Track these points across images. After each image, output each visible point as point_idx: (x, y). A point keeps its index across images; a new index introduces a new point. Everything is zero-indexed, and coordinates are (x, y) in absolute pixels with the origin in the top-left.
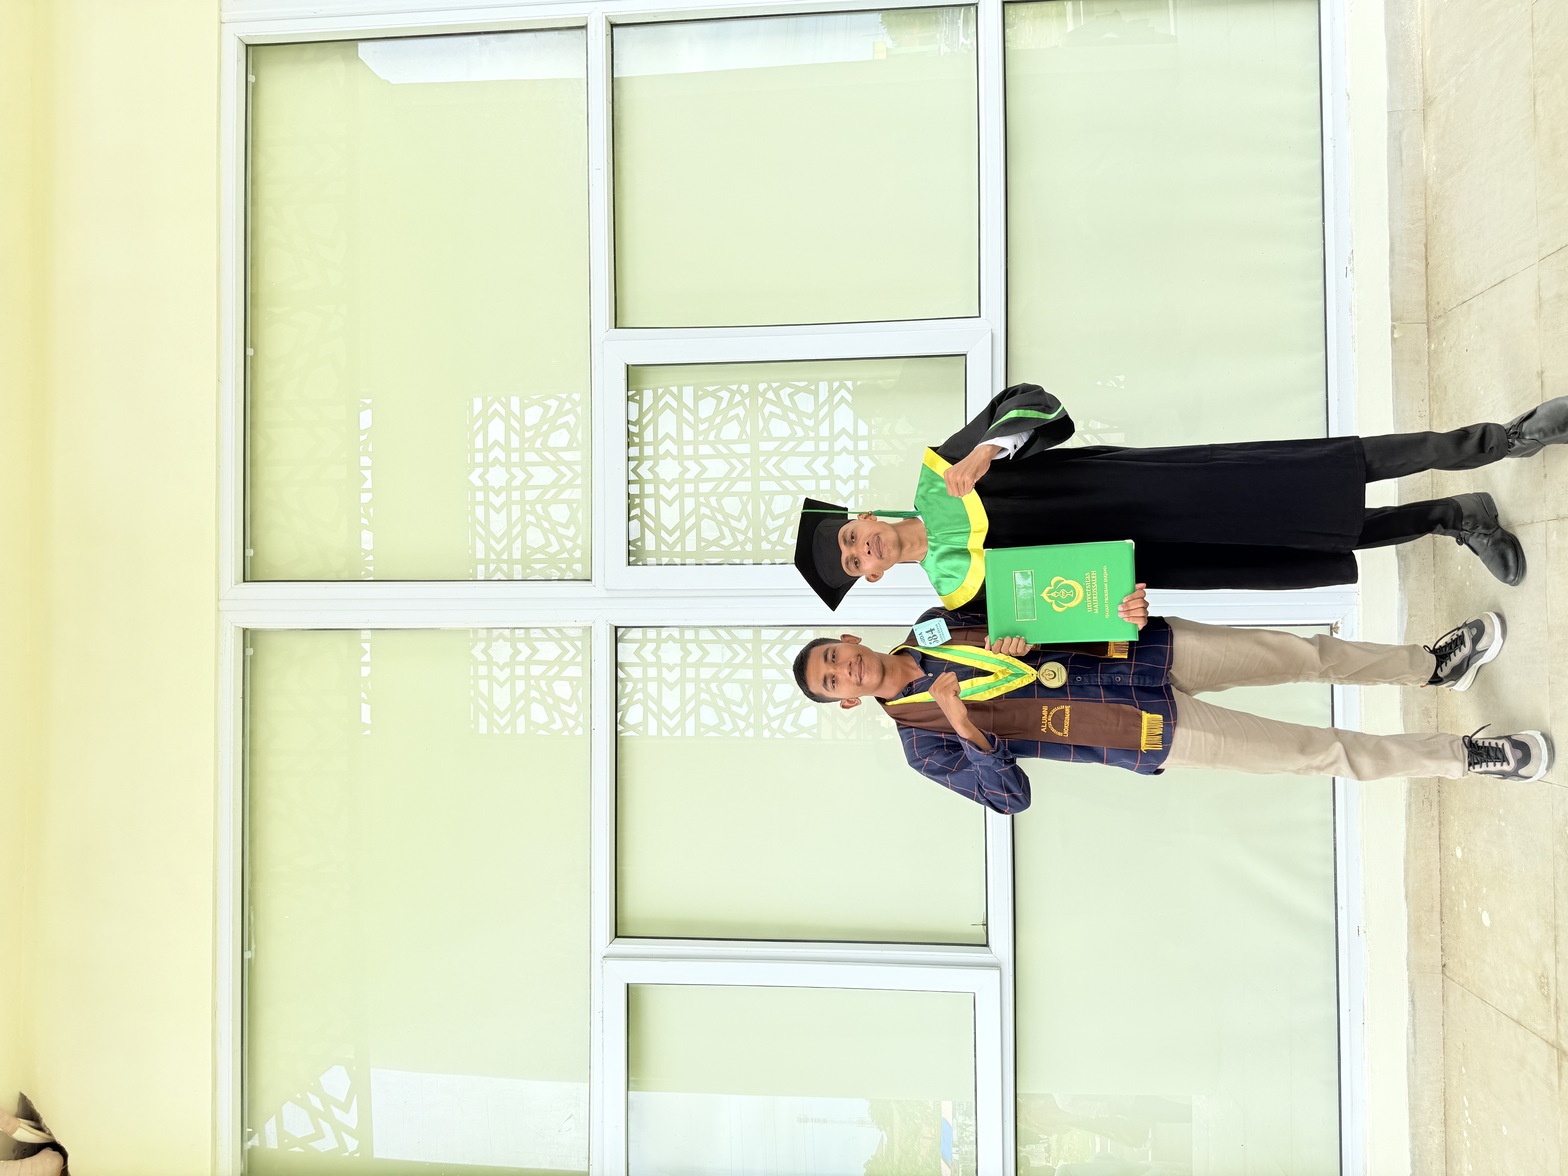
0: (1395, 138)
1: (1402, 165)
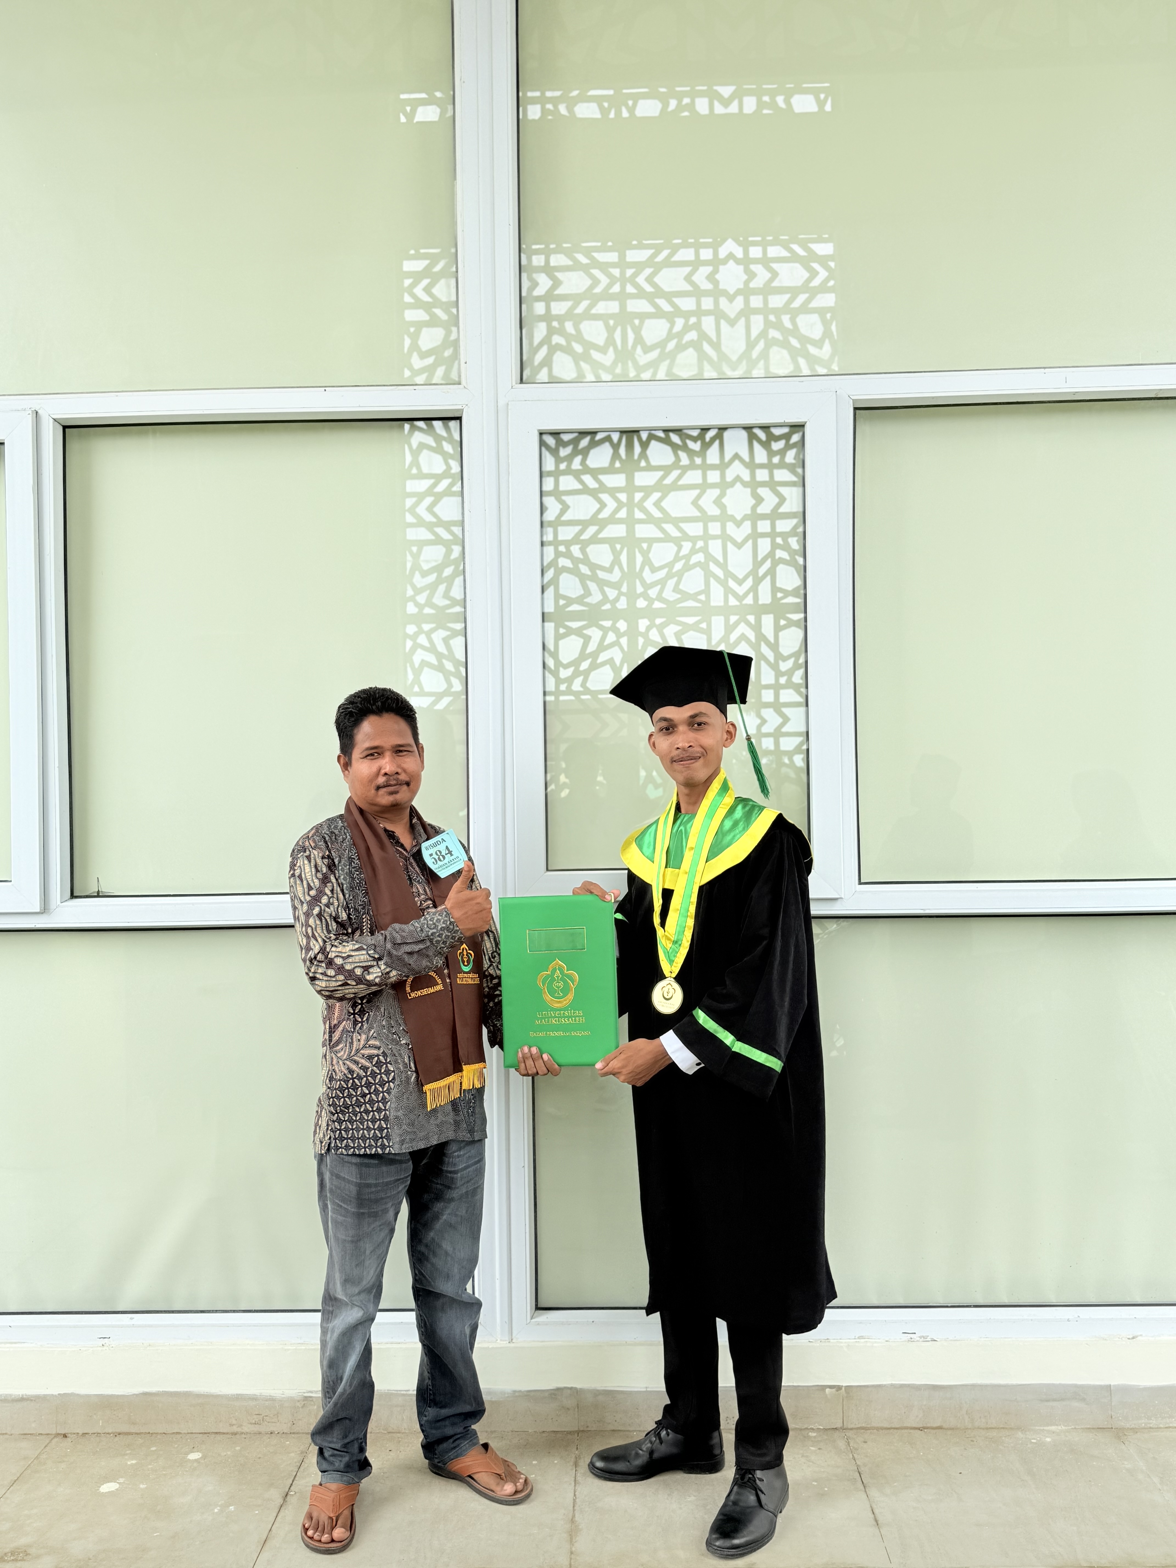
0: (1078, 1393)
1: (1042, 1401)
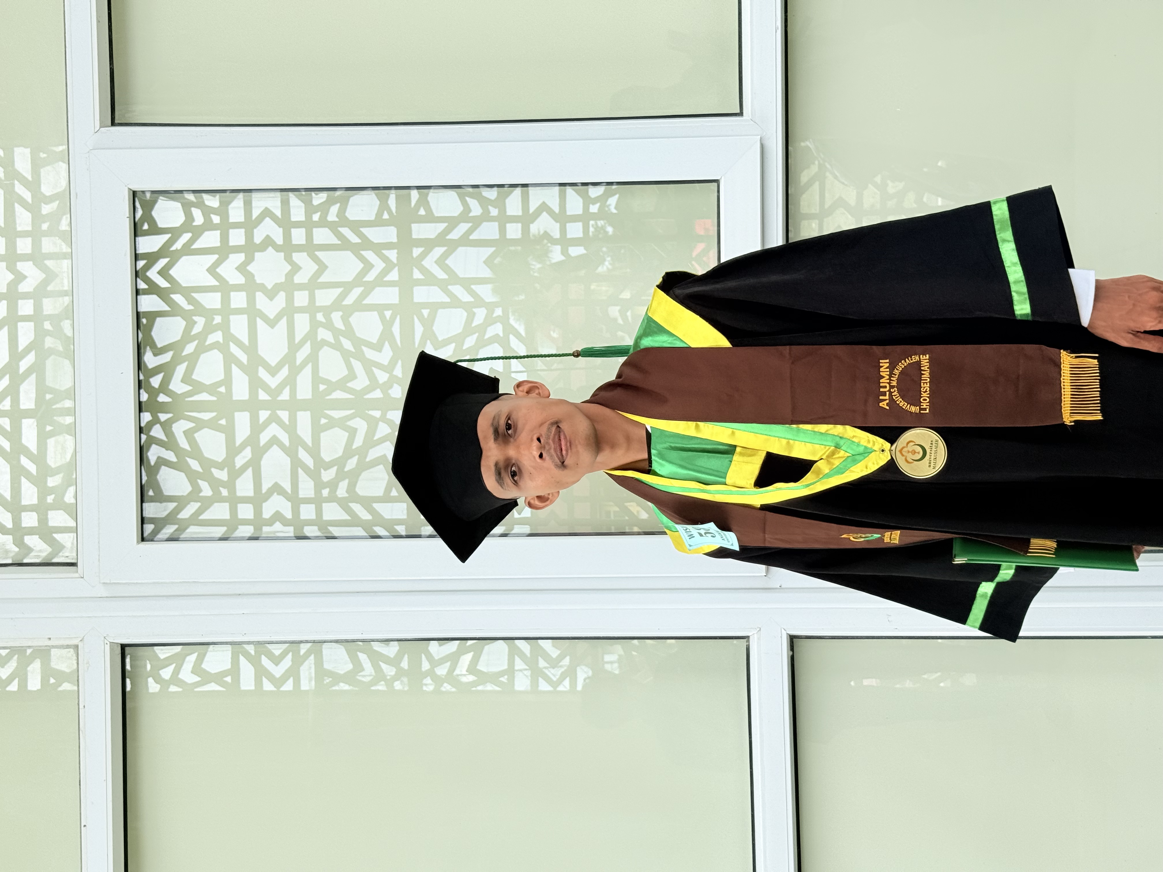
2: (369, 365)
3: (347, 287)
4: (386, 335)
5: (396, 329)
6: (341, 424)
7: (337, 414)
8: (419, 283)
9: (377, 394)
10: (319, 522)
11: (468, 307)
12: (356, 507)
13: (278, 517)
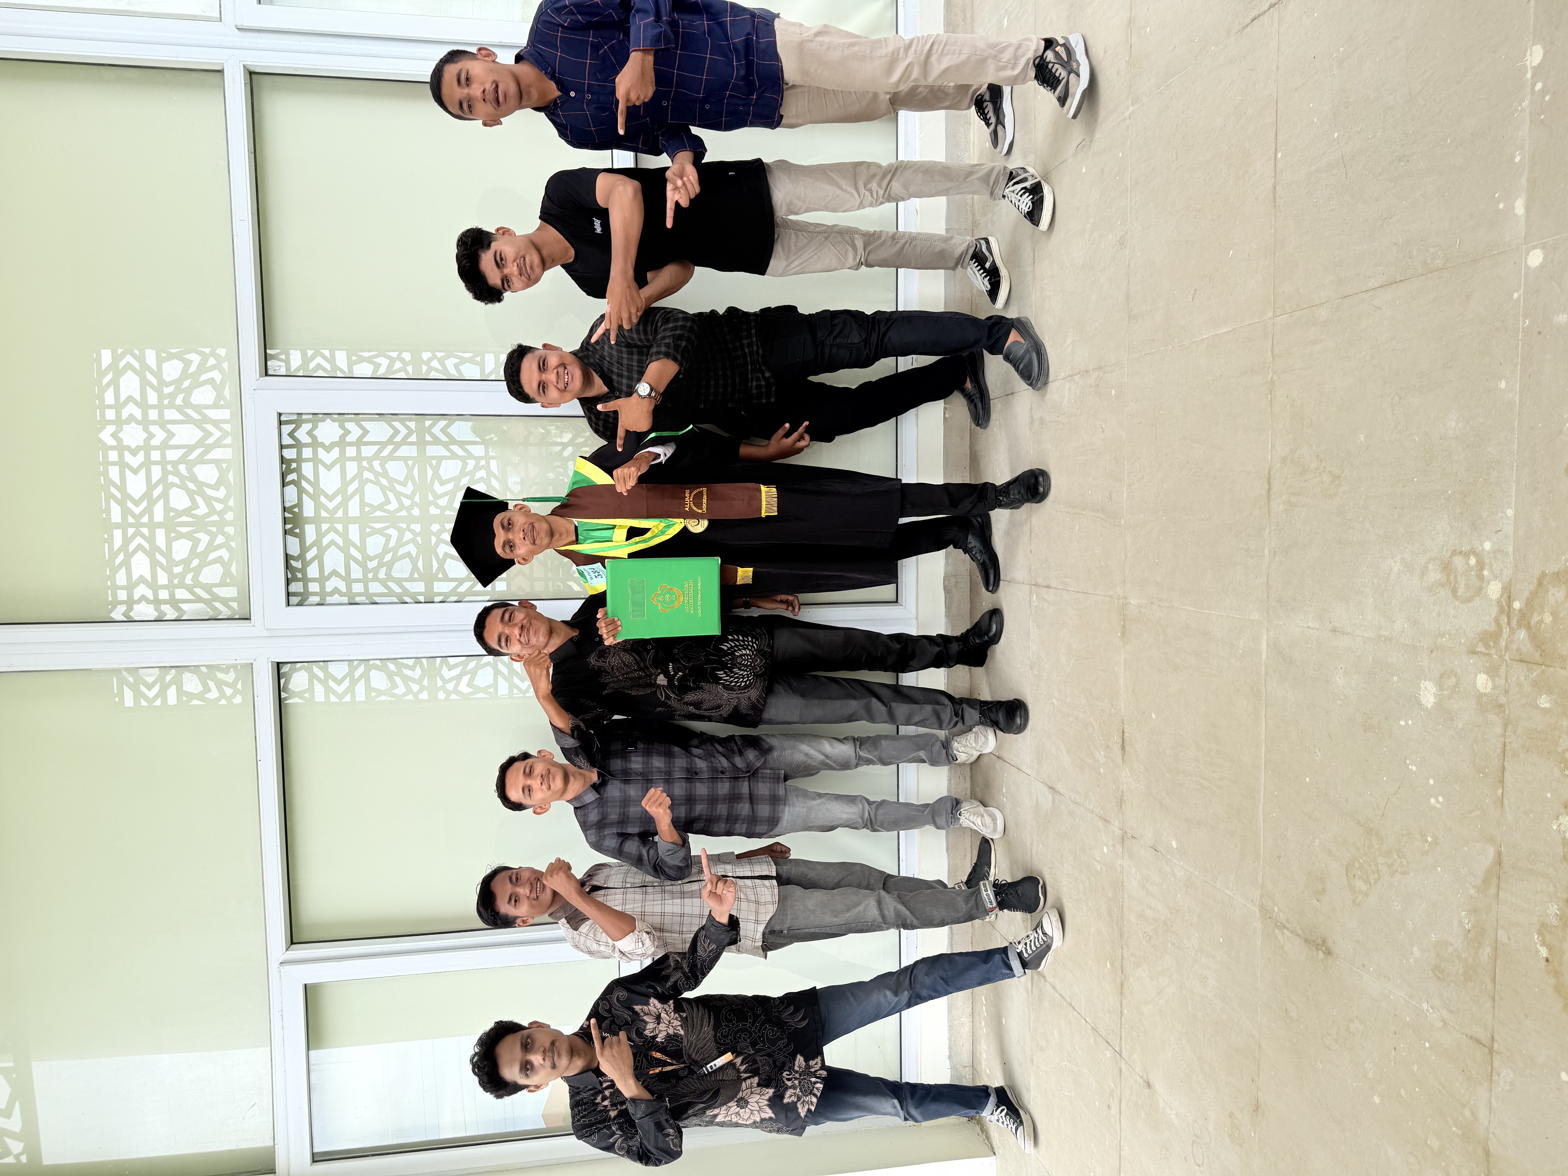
2: (398, 495)
3: (383, 445)
4: (409, 476)
5: (415, 472)
6: (381, 532)
7: (377, 526)
8: (430, 443)
9: (404, 513)
10: (366, 593)
11: (463, 459)
12: (392, 585)
13: (336, 591)
